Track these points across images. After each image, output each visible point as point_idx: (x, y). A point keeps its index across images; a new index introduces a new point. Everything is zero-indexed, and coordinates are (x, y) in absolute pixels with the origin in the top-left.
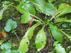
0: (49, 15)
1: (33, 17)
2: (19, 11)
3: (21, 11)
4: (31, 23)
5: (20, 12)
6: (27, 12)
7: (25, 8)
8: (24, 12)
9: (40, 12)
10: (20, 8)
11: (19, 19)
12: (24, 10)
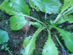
0: (50, 13)
1: (29, 18)
2: (5, 11)
3: (7, 11)
4: (27, 29)
5: (8, 13)
6: (19, 12)
7: (14, 7)
8: (14, 12)
9: (38, 10)
10: (6, 7)
11: (7, 23)
12: (14, 10)
